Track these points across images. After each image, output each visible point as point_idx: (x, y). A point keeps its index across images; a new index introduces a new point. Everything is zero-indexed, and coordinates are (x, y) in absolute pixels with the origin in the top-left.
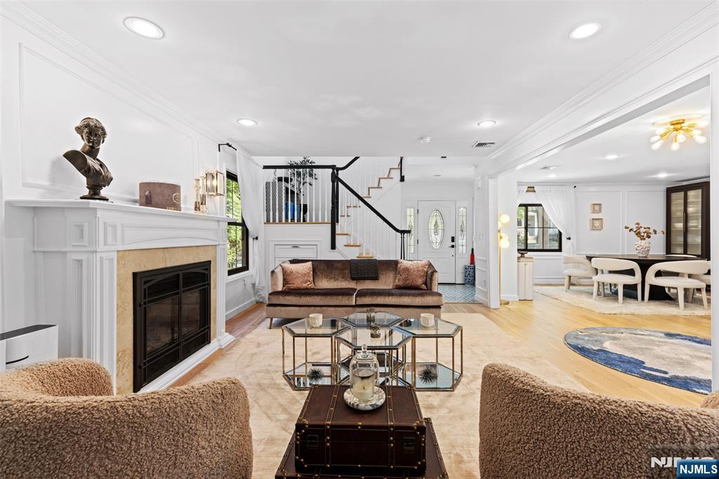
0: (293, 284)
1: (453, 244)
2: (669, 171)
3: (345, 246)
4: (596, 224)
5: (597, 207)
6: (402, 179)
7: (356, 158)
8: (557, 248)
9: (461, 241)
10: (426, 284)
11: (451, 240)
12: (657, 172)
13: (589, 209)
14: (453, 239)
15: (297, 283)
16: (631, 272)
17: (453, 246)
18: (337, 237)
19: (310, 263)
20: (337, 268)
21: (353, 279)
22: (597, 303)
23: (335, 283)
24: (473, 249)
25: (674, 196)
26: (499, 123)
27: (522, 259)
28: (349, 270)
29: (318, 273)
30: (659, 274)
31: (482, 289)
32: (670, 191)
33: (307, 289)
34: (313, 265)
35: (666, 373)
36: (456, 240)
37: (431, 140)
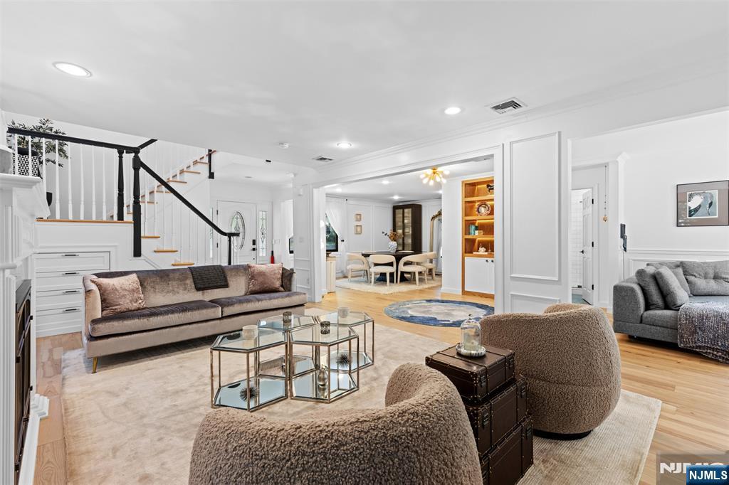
0: (119, 305)
1: (254, 247)
2: (400, 195)
3: (155, 251)
4: (358, 230)
5: (359, 217)
6: (211, 176)
7: (152, 141)
8: (334, 248)
9: (261, 245)
10: (282, 286)
11: (252, 242)
12: (393, 195)
13: (353, 218)
14: (254, 242)
15: (126, 304)
16: (391, 264)
17: (254, 249)
18: (143, 241)
19: (134, 275)
20: (174, 279)
21: (198, 289)
22: (374, 287)
23: (174, 297)
24: (272, 252)
25: (397, 211)
26: (354, 146)
27: (329, 259)
28: (192, 280)
29: (149, 288)
30: (406, 264)
31: (306, 287)
32: (395, 208)
33: (139, 309)
34: (138, 277)
35: (448, 321)
36: (257, 242)
37: (289, 146)
